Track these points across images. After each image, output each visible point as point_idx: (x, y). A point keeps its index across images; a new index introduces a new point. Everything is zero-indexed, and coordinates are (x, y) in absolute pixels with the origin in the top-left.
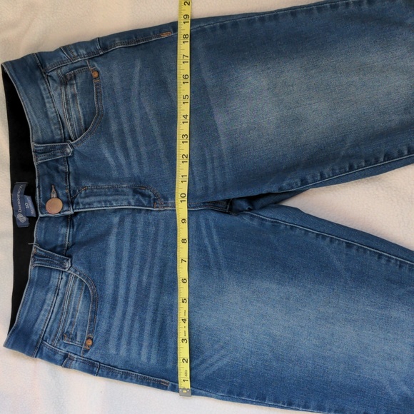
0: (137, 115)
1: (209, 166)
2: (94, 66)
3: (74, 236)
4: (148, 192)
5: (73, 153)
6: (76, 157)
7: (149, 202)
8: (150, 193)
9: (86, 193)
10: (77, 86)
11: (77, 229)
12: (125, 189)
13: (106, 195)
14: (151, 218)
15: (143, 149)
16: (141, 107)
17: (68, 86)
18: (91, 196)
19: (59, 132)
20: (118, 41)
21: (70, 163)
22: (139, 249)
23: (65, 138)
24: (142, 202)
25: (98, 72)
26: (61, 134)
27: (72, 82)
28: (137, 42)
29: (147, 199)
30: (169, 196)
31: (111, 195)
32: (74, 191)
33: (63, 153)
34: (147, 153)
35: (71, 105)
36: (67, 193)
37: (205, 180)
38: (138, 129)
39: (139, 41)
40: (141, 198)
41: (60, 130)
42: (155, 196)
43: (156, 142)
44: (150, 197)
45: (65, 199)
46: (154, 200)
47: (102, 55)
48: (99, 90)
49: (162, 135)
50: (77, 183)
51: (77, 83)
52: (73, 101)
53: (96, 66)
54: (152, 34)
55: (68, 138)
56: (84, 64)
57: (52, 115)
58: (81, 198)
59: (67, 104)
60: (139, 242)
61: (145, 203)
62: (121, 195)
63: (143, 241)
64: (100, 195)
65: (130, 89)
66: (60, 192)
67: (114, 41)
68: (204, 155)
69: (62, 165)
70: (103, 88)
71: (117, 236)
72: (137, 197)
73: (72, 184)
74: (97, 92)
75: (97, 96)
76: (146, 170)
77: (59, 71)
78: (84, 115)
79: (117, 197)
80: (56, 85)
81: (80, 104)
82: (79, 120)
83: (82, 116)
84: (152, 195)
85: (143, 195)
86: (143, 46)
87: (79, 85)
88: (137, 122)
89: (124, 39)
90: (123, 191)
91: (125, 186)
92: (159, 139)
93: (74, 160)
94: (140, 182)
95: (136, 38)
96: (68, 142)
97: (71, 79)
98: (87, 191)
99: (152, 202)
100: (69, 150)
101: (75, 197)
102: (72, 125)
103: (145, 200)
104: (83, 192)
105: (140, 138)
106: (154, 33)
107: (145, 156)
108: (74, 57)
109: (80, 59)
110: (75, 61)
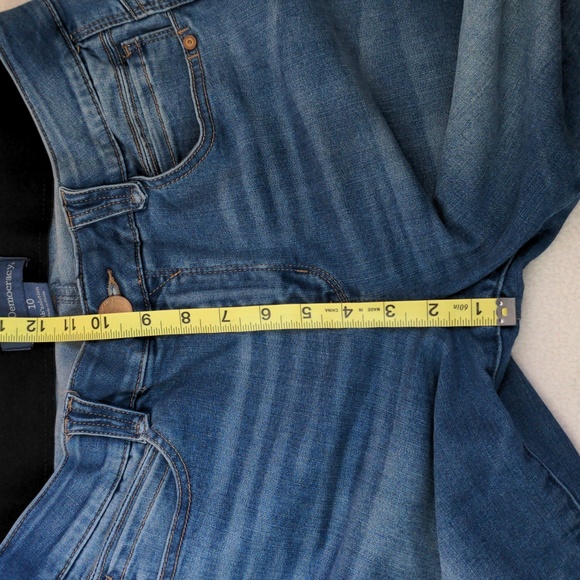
2: (185, 26)
3: (156, 372)
4: (314, 279)
5: (146, 204)
6: (153, 211)
8: (320, 281)
9: (179, 284)
10: (152, 69)
11: (163, 357)
12: (263, 274)
13: (225, 288)
16: (289, 104)
17: (132, 70)
18: (193, 290)
19: (115, 159)
21: (139, 225)
23: (128, 172)
25: (196, 36)
26: (119, 164)
27: (139, 60)
30: (360, 287)
31: (236, 287)
32: (155, 280)
33: (125, 204)
35: (145, 111)
36: (141, 286)
41: (118, 156)
42: (330, 287)
43: (322, 176)
44: (318, 289)
45: (136, 297)
46: (329, 296)
48: (199, 73)
50: (159, 263)
51: (150, 63)
52: (148, 101)
53: (190, 24)
55: (134, 171)
56: (162, 22)
57: (97, 130)
58: (171, 294)
59: (135, 108)
62: (258, 287)
64: (212, 288)
66: (125, 284)
69: (125, 228)
70: (209, 67)
71: (251, 370)
72: (290, 290)
73: (149, 266)
74: (195, 77)
75: (196, 84)
77: (106, 38)
78: (173, 129)
79: (248, 292)
80: (101, 66)
81: (164, 107)
83: (168, 132)
85: (305, 286)
87: (155, 66)
90: (261, 279)
91: (264, 267)
93: (148, 217)
94: (296, 259)
96: (135, 181)
97: (134, 54)
98: (183, 280)
100: (139, 197)
101: (158, 293)
102: (149, 146)
104: (174, 282)
108: (138, 8)
109: (151, 12)
110: (140, 17)
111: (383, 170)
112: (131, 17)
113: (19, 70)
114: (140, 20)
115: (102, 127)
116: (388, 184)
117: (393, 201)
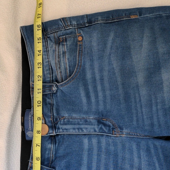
0: (106, 68)
1: (154, 108)
2: (80, 33)
3: (56, 151)
4: (108, 123)
5: (57, 91)
6: (58, 94)
7: (109, 130)
8: (110, 124)
9: (64, 121)
10: (67, 46)
11: (58, 145)
12: (92, 120)
13: (79, 124)
15: (108, 93)
16: (110, 64)
17: (61, 46)
18: (68, 124)
19: (49, 76)
20: (100, 18)
21: (54, 98)
22: (103, 161)
23: (53, 80)
24: (104, 130)
25: (82, 37)
26: (50, 78)
27: (63, 43)
28: (113, 20)
29: (108, 128)
31: (82, 124)
32: (56, 119)
33: (50, 90)
34: (111, 96)
35: (62, 59)
36: (52, 121)
37: (151, 118)
38: (106, 79)
39: (114, 19)
40: (103, 127)
41: (50, 74)
42: (113, 126)
43: (118, 89)
44: (109, 126)
45: (50, 124)
46: (113, 129)
47: (87, 26)
48: (81, 49)
50: (58, 113)
51: (67, 45)
52: (63, 56)
53: (82, 33)
54: (124, 15)
55: (55, 80)
56: (74, 30)
57: (46, 64)
58: (61, 124)
59: (59, 58)
60: (103, 156)
61: (107, 131)
62: (89, 124)
63: (106, 156)
64: (75, 124)
65: (104, 51)
66: (47, 119)
67: (98, 18)
68: (151, 101)
69: (49, 98)
70: (84, 48)
72: (100, 126)
73: (55, 114)
74: (79, 50)
75: (79, 53)
76: (108, 107)
78: (69, 66)
79: (86, 126)
80: (52, 43)
81: (68, 59)
82: (66, 69)
83: (68, 67)
84: (111, 125)
85: (105, 125)
86: (117, 23)
87: (68, 46)
88: (106, 74)
89: (104, 18)
90: (91, 122)
91: (92, 118)
92: (120, 87)
93: (57, 95)
94: (103, 115)
95: (113, 17)
96: (54, 83)
97: (63, 41)
98: (65, 120)
99: (111, 130)
100: (54, 89)
101: (57, 124)
102: (61, 72)
103: (106, 129)
104: (62, 120)
105: (107, 85)
106: (125, 14)
107: (108, 98)
108: (67, 26)
109: (71, 27)
110: (67, 28)
111: (139, 90)
112: (65, 28)
113: (28, 41)
114: (67, 29)
115: (48, 63)
116: (139, 95)
117: (140, 100)
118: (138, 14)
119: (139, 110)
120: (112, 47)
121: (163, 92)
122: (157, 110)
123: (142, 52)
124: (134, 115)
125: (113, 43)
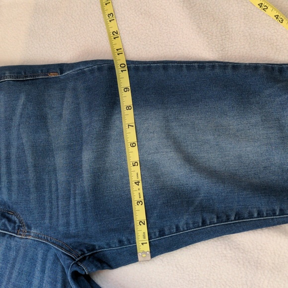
0: (15, 144)
1: (72, 202)
4: (14, 218)
7: (14, 228)
8: (16, 219)
14: (13, 243)
15: (15, 177)
16: (19, 138)
20: (7, 74)
24: (7, 227)
28: (25, 77)
29: (13, 224)
30: (32, 225)
34: (19, 181)
37: (67, 215)
38: (13, 157)
39: (27, 77)
40: (7, 223)
42: (20, 223)
43: (28, 172)
44: (15, 223)
46: (19, 226)
49: (35, 166)
54: (40, 72)
61: (10, 229)
65: (12, 119)
67: (5, 74)
68: (69, 190)
72: (3, 221)
76: (14, 197)
84: (17, 221)
85: (10, 220)
86: (30, 81)
88: (14, 151)
89: (14, 73)
92: (31, 170)
94: (9, 207)
95: (25, 73)
99: (17, 228)
103: (10, 225)
105: (14, 167)
106: (42, 71)
107: (15, 184)
116: (56, 182)
117: (57, 190)
118: (59, 71)
119: (54, 203)
120: (22, 114)
121: (82, 180)
122: (75, 204)
123: (62, 124)
124: (48, 210)
125: (23, 109)
